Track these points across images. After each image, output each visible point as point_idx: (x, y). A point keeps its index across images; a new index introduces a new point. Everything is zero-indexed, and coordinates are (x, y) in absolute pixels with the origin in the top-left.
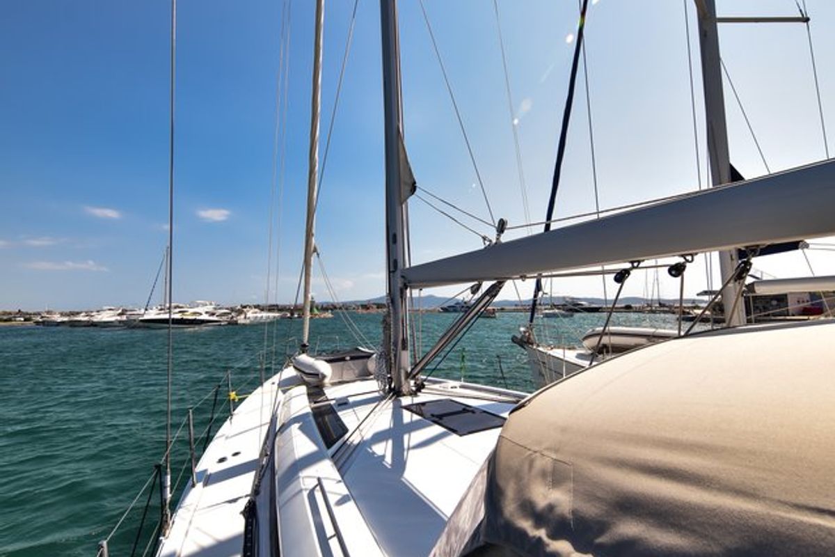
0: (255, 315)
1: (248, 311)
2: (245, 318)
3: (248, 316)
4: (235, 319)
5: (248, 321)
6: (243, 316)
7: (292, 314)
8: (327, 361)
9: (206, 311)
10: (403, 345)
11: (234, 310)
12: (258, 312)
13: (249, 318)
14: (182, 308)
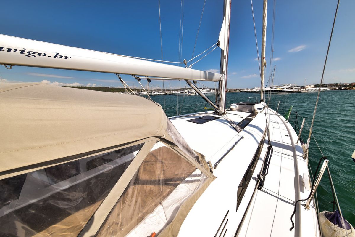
1: (308, 87)
2: (306, 90)
4: (300, 90)
6: (304, 89)
8: (238, 104)
9: (287, 87)
10: (219, 100)
11: (302, 87)
12: (314, 88)
13: (308, 90)
14: (277, 87)
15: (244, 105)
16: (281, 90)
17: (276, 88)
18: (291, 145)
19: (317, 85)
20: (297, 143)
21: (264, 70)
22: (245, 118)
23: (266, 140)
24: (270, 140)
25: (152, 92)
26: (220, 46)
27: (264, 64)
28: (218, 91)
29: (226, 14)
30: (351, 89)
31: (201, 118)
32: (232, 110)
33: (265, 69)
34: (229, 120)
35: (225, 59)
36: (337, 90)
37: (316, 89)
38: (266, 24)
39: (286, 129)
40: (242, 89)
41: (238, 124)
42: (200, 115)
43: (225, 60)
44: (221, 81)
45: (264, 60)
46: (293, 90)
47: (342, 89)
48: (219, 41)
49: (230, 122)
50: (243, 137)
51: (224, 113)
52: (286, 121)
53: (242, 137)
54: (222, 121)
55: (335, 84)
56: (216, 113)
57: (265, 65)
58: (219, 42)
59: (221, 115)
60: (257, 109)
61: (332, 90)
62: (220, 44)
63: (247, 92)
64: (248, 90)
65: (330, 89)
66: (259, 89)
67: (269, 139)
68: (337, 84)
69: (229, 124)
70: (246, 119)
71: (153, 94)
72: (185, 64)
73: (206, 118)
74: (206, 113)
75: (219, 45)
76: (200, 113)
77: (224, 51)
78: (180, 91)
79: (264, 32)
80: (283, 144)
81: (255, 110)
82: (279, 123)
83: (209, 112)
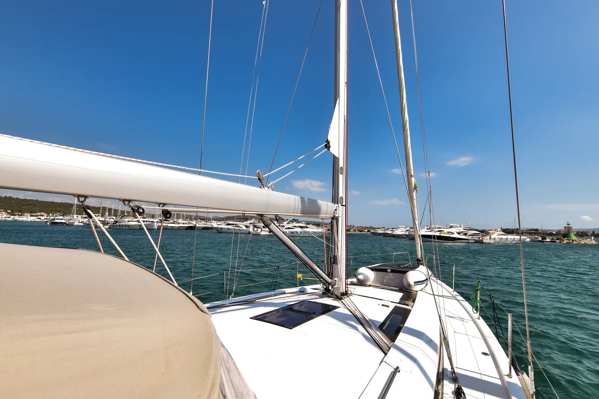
0: (501, 236)
1: (493, 233)
2: (490, 238)
3: (493, 237)
4: (481, 239)
5: (492, 241)
6: (488, 237)
7: (544, 238)
8: (372, 269)
9: (458, 231)
10: (334, 260)
11: (483, 231)
12: (504, 235)
13: (495, 238)
14: (440, 228)
15: (385, 271)
16: (448, 235)
17: (439, 231)
18: (499, 382)
19: (507, 229)
20: (509, 376)
21: (415, 197)
22: (392, 306)
23: (447, 369)
24: (456, 370)
25: (155, 220)
26: (330, 149)
27: (413, 187)
28: (330, 238)
29: (339, 97)
30: (560, 242)
31: (290, 308)
32: (361, 283)
33: (416, 195)
34: (359, 315)
35: (342, 174)
36: (539, 241)
37: (507, 238)
38: (408, 120)
39: (481, 337)
40: (374, 228)
41: (381, 327)
42: (287, 300)
43: (341, 177)
44: (335, 219)
45: (413, 179)
46: (470, 238)
47: (548, 240)
48: (329, 140)
49: (362, 321)
50: (398, 368)
51: (346, 294)
52: (477, 315)
53: (397, 370)
54: (342, 318)
55: (533, 230)
56: (327, 293)
57: (415, 188)
58: (328, 142)
59: (338, 298)
60: (415, 283)
61: (532, 241)
62: (331, 147)
63: (385, 235)
64: (386, 232)
65: (530, 240)
66: (407, 231)
67: (452, 368)
68: (536, 230)
69: (360, 327)
70: (396, 311)
71: (156, 226)
72: (259, 179)
73: (303, 309)
74: (302, 292)
75: (329, 147)
76: (287, 290)
77: (338, 158)
78: (231, 222)
79: (405, 132)
80: (484, 378)
81: (410, 285)
82: (462, 320)
83: (309, 288)
